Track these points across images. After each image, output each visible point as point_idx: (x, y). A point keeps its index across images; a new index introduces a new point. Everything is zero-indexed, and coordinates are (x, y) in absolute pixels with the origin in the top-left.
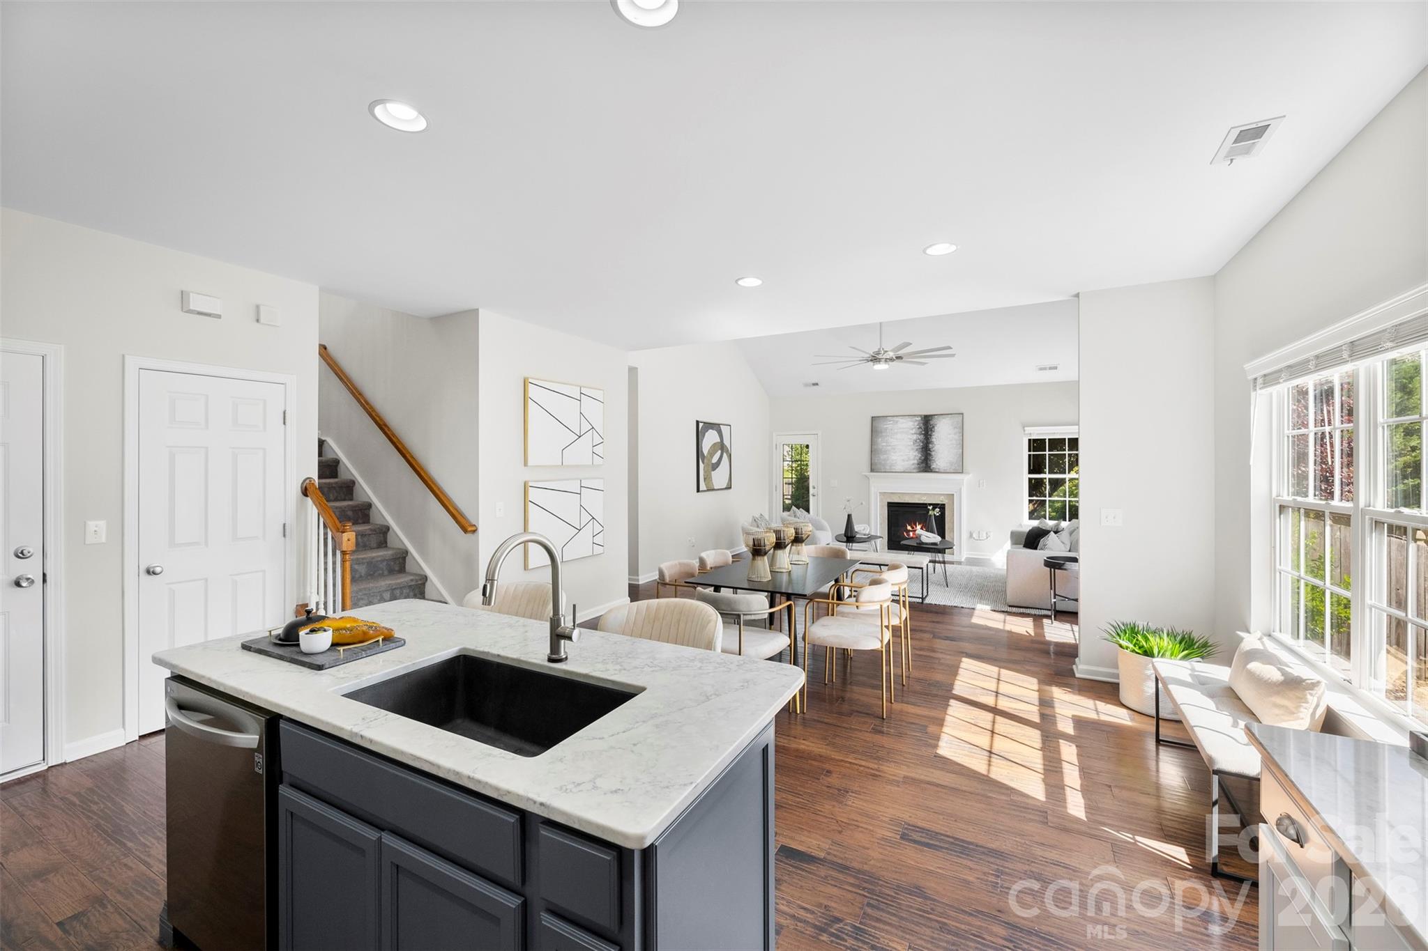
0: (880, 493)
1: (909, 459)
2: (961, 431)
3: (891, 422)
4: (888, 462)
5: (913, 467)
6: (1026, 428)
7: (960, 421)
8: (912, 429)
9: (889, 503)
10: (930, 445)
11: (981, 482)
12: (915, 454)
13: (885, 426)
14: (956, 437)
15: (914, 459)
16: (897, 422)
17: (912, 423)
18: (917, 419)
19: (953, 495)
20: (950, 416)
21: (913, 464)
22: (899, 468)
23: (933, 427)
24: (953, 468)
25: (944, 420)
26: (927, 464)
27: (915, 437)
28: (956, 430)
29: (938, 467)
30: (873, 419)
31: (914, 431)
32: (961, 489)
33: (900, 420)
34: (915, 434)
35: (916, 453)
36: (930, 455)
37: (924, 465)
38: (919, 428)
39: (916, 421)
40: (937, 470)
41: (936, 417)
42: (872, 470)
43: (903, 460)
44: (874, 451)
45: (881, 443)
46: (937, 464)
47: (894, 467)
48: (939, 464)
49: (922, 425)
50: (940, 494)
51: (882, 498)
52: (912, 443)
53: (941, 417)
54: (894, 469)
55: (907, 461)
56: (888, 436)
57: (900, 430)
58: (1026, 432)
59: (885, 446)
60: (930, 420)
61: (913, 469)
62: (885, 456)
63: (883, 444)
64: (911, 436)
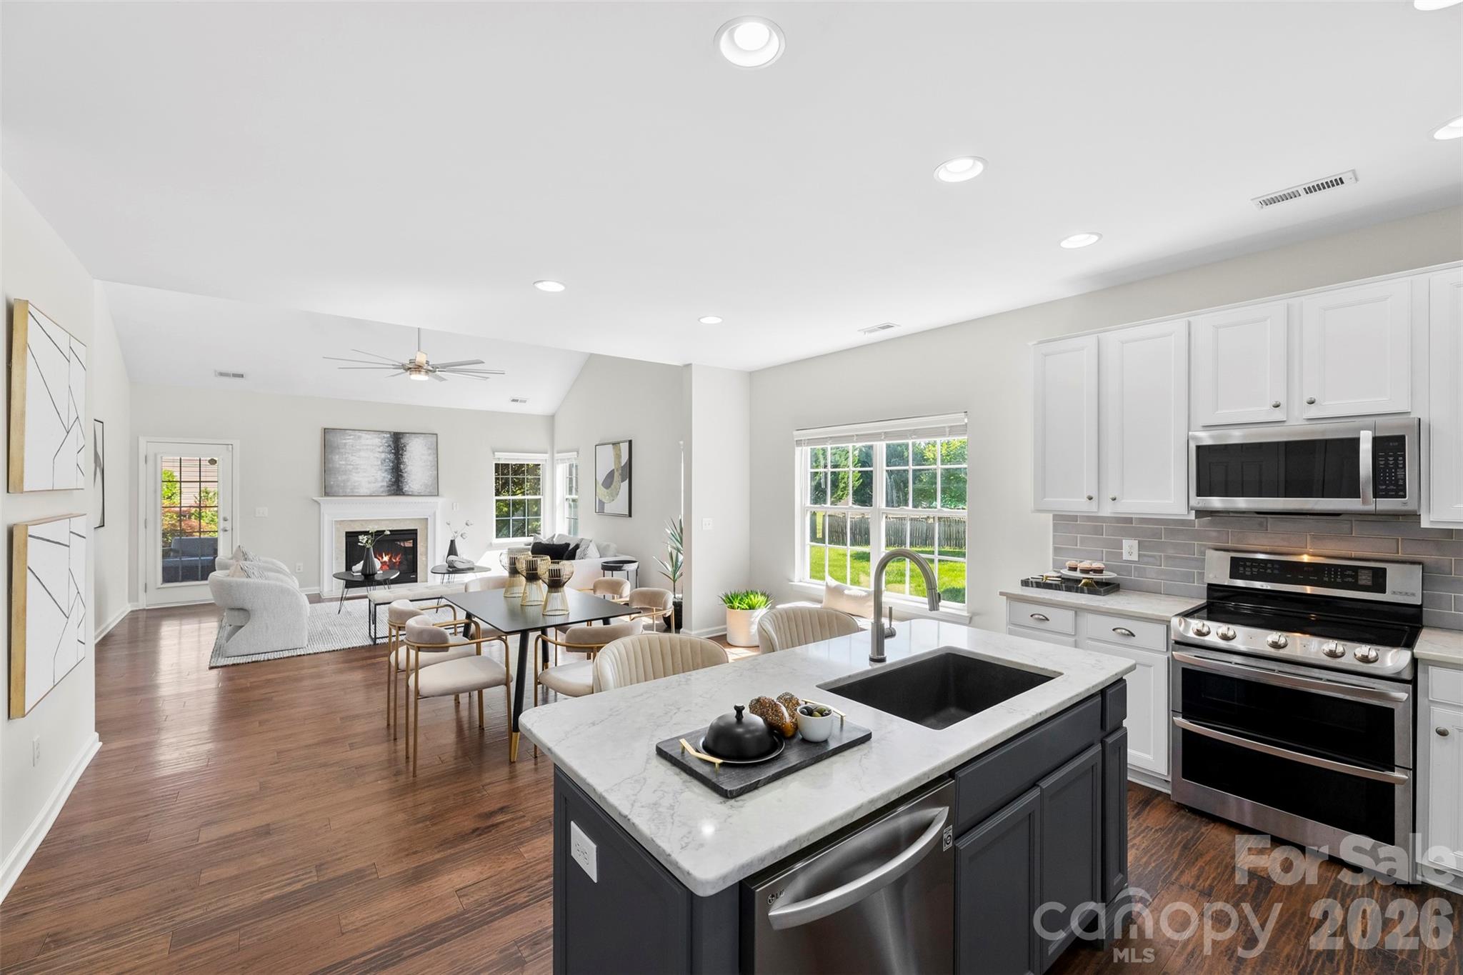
0: (335, 521)
1: (376, 481)
2: (435, 452)
3: (352, 437)
4: (349, 484)
5: (382, 489)
6: (496, 453)
7: (434, 443)
8: (379, 447)
9: (347, 533)
10: (402, 466)
12: (383, 475)
13: (344, 441)
14: (431, 458)
15: (383, 481)
16: (359, 437)
17: (380, 440)
18: (385, 435)
19: (427, 519)
20: (422, 435)
21: (382, 486)
22: (363, 491)
23: (405, 446)
24: (428, 490)
25: (417, 439)
26: (398, 486)
27: (383, 456)
28: (430, 451)
29: (411, 489)
30: (326, 431)
31: (381, 449)
32: (435, 513)
33: (364, 435)
34: (383, 452)
35: (385, 474)
36: (402, 476)
37: (395, 487)
38: (387, 446)
39: (384, 437)
40: (410, 493)
41: (408, 435)
42: (327, 493)
43: (369, 483)
44: (327, 469)
45: (338, 460)
46: (410, 487)
47: (356, 490)
48: (412, 486)
49: (391, 443)
50: (412, 519)
51: (338, 526)
52: (379, 463)
53: (413, 435)
54: (357, 492)
55: (374, 483)
56: (349, 453)
57: (365, 447)
58: (496, 457)
59: (343, 465)
60: (400, 438)
61: (383, 492)
62: (344, 477)
63: (341, 463)
64: (378, 455)
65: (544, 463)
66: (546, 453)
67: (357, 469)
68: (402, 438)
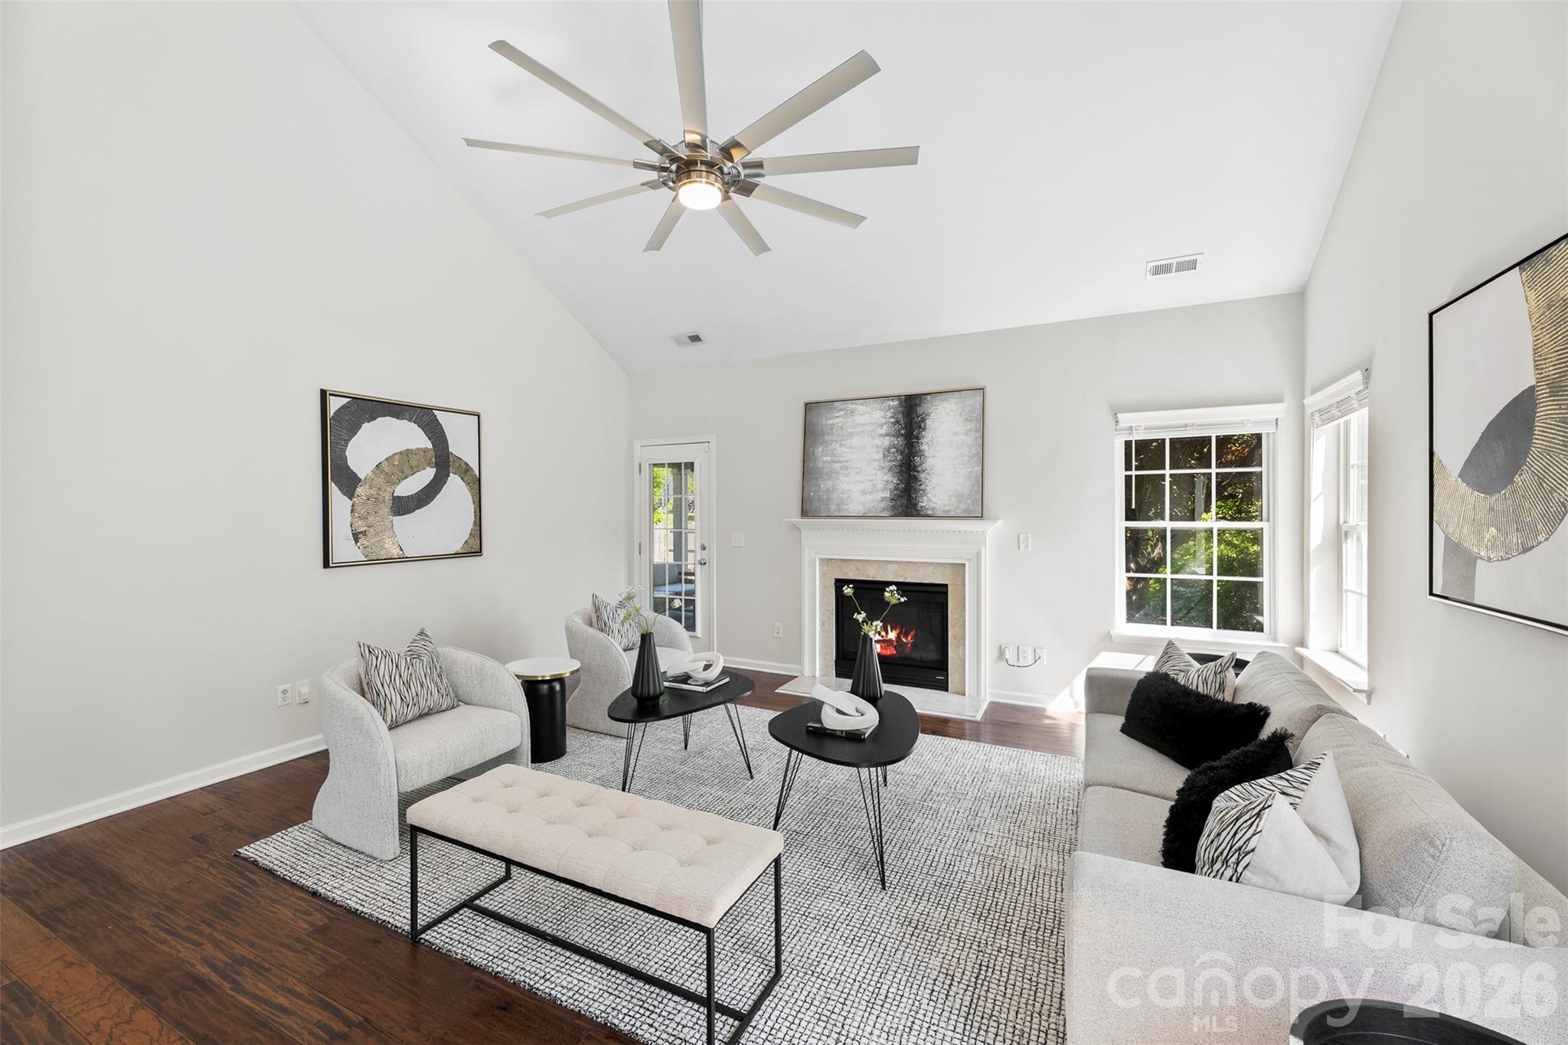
0: (820, 559)
1: (874, 490)
2: (979, 426)
3: (841, 413)
4: (835, 496)
5: (883, 505)
6: (1120, 416)
7: (979, 407)
8: (882, 426)
9: (836, 579)
10: (917, 459)
11: (1022, 537)
12: (885, 478)
13: (830, 422)
14: (969, 439)
15: (885, 489)
16: (853, 412)
17: (882, 413)
18: (891, 403)
19: (965, 564)
20: (957, 394)
21: (883, 499)
22: (855, 508)
23: (924, 420)
24: (963, 507)
25: (945, 404)
26: (909, 499)
27: (886, 442)
28: (970, 425)
29: (931, 505)
30: (808, 407)
31: (884, 430)
32: (978, 554)
33: (859, 407)
34: (886, 435)
35: (888, 477)
36: (916, 479)
37: (904, 501)
38: (894, 424)
39: (890, 408)
40: (929, 512)
41: (929, 397)
42: (804, 513)
43: (864, 493)
44: (809, 472)
45: (822, 456)
46: (929, 500)
47: (845, 507)
48: (933, 499)
49: (900, 416)
50: (938, 564)
51: (825, 568)
52: (881, 455)
53: (939, 397)
54: (845, 510)
55: (871, 493)
56: (836, 441)
57: (859, 429)
58: (1121, 425)
59: (828, 462)
60: (916, 405)
61: (884, 509)
62: (829, 483)
63: (825, 459)
64: (878, 441)
65: (1271, 429)
66: (1278, 400)
67: (847, 468)
68: (919, 405)
